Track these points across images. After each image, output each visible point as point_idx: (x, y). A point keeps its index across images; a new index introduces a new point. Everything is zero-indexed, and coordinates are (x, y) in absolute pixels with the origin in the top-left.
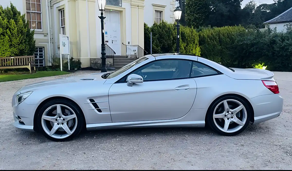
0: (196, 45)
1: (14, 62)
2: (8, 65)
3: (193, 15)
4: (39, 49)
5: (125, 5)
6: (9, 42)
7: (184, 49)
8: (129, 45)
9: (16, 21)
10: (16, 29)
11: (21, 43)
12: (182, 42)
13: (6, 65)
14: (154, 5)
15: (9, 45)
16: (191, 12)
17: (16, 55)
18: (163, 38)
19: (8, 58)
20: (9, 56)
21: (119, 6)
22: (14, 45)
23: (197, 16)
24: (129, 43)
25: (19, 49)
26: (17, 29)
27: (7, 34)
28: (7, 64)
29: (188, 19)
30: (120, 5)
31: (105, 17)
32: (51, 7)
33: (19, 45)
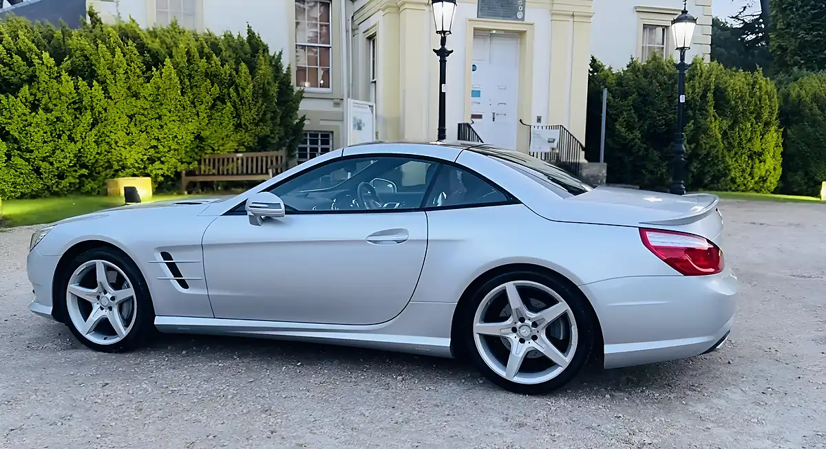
0: (767, 124)
1: (242, 164)
2: (230, 172)
3: (795, 35)
4: (322, 136)
5: (534, 15)
6: (234, 117)
7: (720, 136)
8: (538, 124)
9: (253, 69)
10: (251, 86)
11: (261, 120)
12: (714, 116)
13: (225, 172)
14: (640, 11)
15: (233, 124)
16: (789, 25)
17: (250, 149)
18: (652, 104)
19: (231, 156)
20: (234, 152)
21: (518, 19)
22: (245, 124)
23: (809, 38)
24: (539, 120)
25: (256, 135)
26: (254, 86)
27: (230, 98)
28: (228, 170)
29: (780, 47)
30: (520, 16)
31: (452, 51)
32: (353, 30)
33: (257, 125)
